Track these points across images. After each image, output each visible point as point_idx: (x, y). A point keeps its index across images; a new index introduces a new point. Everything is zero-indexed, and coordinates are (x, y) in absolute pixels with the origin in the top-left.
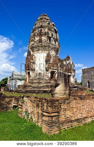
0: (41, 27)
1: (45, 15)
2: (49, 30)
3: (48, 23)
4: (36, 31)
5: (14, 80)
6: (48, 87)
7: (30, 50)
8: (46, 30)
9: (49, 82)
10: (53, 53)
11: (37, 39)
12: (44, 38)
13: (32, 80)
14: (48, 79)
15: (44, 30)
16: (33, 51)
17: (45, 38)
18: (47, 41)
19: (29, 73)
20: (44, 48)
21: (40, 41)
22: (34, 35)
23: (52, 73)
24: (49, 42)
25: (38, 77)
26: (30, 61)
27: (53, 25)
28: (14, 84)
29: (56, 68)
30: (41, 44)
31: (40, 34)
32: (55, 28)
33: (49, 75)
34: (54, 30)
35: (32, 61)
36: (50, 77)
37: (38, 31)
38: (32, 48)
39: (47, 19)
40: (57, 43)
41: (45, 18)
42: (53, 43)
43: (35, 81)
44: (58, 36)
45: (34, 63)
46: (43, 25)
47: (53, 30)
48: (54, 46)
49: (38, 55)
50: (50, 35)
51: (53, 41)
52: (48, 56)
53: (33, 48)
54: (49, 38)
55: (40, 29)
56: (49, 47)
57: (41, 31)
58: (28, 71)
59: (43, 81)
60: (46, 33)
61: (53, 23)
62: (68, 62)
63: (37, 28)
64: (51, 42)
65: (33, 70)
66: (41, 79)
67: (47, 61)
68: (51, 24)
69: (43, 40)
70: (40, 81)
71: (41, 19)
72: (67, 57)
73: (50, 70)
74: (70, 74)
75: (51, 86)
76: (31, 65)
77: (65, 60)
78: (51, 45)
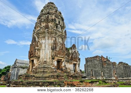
0: (48, 13)
2: (56, 17)
3: (55, 10)
4: (43, 18)
5: (16, 69)
6: (53, 77)
7: (35, 36)
8: (53, 17)
9: (55, 72)
10: (60, 40)
11: (43, 25)
13: (36, 69)
14: (54, 68)
15: (51, 16)
16: (38, 38)
17: (51, 25)
18: (54, 27)
19: (33, 61)
20: (51, 34)
22: (40, 21)
23: (59, 62)
24: (55, 29)
25: (42, 65)
26: (35, 48)
28: (16, 73)
29: (62, 56)
30: (48, 31)
31: (47, 20)
33: (55, 63)
35: (36, 48)
36: (56, 65)
37: (45, 18)
41: (52, 6)
42: (60, 30)
43: (40, 70)
45: (39, 50)
46: (51, 12)
47: (60, 18)
48: (61, 33)
49: (43, 41)
50: (57, 22)
51: (60, 29)
52: (55, 43)
53: (38, 34)
54: (56, 25)
55: (47, 15)
56: (56, 33)
57: (48, 17)
58: (31, 59)
59: (49, 70)
60: (53, 20)
62: (73, 51)
63: (44, 14)
64: (58, 30)
65: (38, 58)
66: (46, 68)
67: (53, 49)
68: (58, 12)
69: (50, 26)
70: (45, 71)
73: (56, 58)
74: (75, 62)
75: (58, 76)
76: (35, 52)
77: (71, 48)
78: (58, 32)
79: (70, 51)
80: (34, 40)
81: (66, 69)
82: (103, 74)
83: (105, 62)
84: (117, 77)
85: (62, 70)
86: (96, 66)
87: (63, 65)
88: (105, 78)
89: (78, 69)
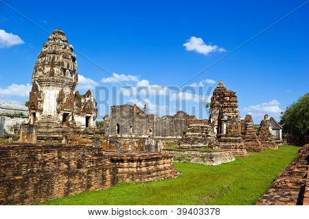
0: (54, 53)
1: (61, 33)
2: (65, 58)
3: (64, 46)
4: (46, 58)
6: (58, 132)
7: (37, 83)
8: (61, 59)
10: (67, 90)
11: (47, 69)
13: (39, 123)
14: (59, 123)
15: (58, 58)
16: (41, 86)
17: (58, 70)
18: (61, 74)
19: (34, 114)
20: (56, 83)
21: (52, 74)
22: (43, 64)
23: (65, 116)
24: (62, 75)
25: (46, 120)
26: (36, 99)
27: (71, 48)
29: (70, 110)
30: (53, 79)
31: (52, 64)
32: (73, 54)
33: (61, 118)
34: (72, 57)
35: (39, 99)
36: (61, 120)
37: (50, 59)
38: (40, 82)
39: (63, 41)
40: (74, 76)
41: (60, 39)
42: (69, 76)
43: (42, 125)
44: (76, 65)
45: (42, 101)
46: (57, 50)
47: (70, 57)
48: (70, 81)
49: (48, 91)
50: (66, 67)
51: (69, 74)
52: (61, 94)
54: (64, 70)
55: (52, 56)
56: (63, 82)
58: (32, 111)
59: (53, 125)
60: (60, 63)
61: (71, 46)
62: (87, 99)
63: (48, 53)
64: (66, 76)
65: (41, 111)
66: (51, 123)
67: (59, 101)
68: (68, 48)
69: (55, 72)
70: (49, 126)
71: (54, 39)
72: (87, 93)
73: (62, 112)
74: (89, 115)
75: (63, 132)
76: (38, 104)
77: (84, 96)
78: (65, 80)
79: (83, 101)
80: (35, 88)
81: (75, 123)
82: (133, 130)
83: (137, 113)
84: (153, 135)
85: (68, 125)
86: (123, 119)
87: (70, 119)
88: (134, 136)
89: (92, 123)
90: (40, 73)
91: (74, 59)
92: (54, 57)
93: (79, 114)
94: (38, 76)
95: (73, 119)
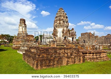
1: (62, 9)
3: (63, 13)
5: (45, 39)
6: (63, 43)
7: (55, 27)
8: (62, 18)
10: (65, 29)
12: (61, 22)
13: (56, 40)
14: (63, 40)
16: (57, 28)
19: (55, 37)
20: (62, 26)
21: (60, 23)
22: (57, 20)
23: (65, 37)
24: (63, 24)
25: (59, 39)
26: (55, 32)
27: (66, 14)
29: (67, 35)
30: (60, 25)
31: (60, 20)
32: (66, 16)
39: (63, 12)
40: (67, 24)
41: (62, 11)
42: (66, 24)
43: (58, 41)
44: (68, 20)
45: (57, 33)
46: (61, 15)
47: (65, 17)
49: (59, 29)
50: (64, 20)
52: (63, 30)
54: (64, 22)
55: (59, 17)
56: (64, 26)
59: (61, 41)
65: (57, 36)
67: (63, 32)
68: (64, 14)
71: (60, 11)
74: (73, 37)
77: (71, 30)
78: (65, 25)
79: (71, 32)
80: (55, 29)
82: (90, 42)
83: (91, 36)
85: (66, 40)
86: (86, 38)
88: (90, 44)
89: (75, 40)
90: (56, 23)
91: (67, 18)
92: (60, 17)
93: (70, 37)
94: (55, 25)
95: (68, 39)
